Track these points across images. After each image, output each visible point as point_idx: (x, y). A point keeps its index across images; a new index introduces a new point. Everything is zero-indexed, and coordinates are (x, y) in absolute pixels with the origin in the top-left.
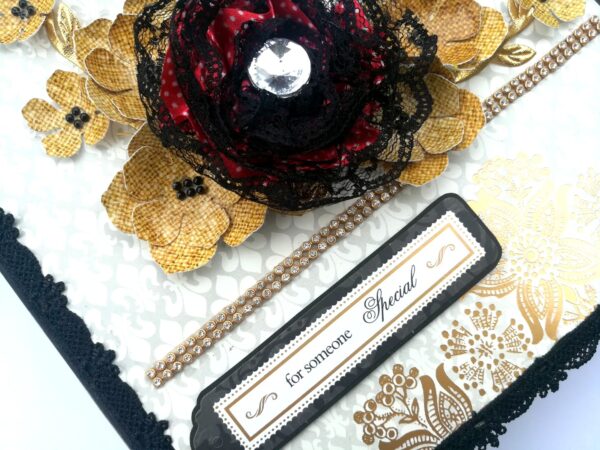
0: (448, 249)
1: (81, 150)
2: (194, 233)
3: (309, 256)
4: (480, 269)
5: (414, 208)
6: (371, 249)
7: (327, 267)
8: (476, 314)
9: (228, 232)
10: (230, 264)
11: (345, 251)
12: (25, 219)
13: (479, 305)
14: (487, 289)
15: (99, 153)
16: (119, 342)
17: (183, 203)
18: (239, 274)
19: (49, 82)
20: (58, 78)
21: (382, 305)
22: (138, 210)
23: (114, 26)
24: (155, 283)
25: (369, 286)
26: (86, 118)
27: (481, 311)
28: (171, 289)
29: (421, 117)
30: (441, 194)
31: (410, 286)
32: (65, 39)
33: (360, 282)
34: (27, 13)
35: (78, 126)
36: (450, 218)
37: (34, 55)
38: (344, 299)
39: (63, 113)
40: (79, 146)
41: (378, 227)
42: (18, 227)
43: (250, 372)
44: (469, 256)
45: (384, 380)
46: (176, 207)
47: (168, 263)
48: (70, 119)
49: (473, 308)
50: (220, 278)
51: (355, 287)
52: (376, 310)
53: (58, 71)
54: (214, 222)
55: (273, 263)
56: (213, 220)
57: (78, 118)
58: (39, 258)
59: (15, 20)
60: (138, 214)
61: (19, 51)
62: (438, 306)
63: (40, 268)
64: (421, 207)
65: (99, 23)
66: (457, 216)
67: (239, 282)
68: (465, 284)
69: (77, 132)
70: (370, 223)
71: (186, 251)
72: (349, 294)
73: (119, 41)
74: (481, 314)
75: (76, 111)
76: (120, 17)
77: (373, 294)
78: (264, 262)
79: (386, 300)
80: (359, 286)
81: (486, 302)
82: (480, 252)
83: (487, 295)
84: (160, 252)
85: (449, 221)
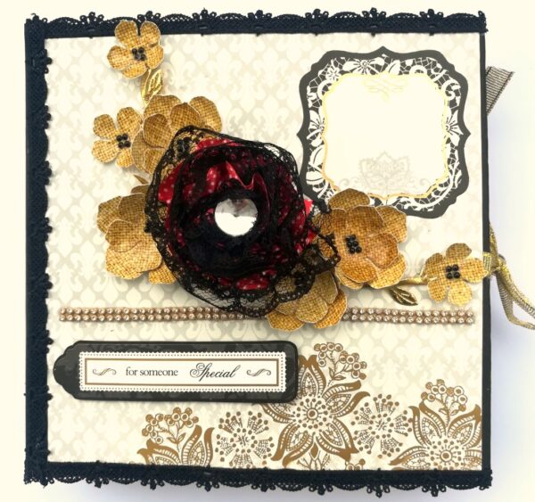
0: (266, 372)
1: (112, 162)
2: (138, 255)
3: (197, 315)
4: (274, 397)
5: (268, 335)
6: (227, 338)
7: (195, 329)
8: (254, 418)
9: (155, 270)
10: (144, 287)
11: (212, 328)
12: (57, 177)
13: (260, 415)
14: (271, 410)
15: (121, 171)
16: (58, 281)
17: (145, 234)
18: (145, 296)
19: (122, 110)
20: (128, 112)
21: (206, 372)
22: (117, 222)
23: (180, 106)
24: (99, 266)
25: (208, 357)
26: (128, 145)
27: (258, 419)
28: (105, 276)
29: (291, 296)
30: (291, 339)
31: (229, 375)
32: (149, 90)
33: (204, 352)
34: (140, 58)
35: (121, 146)
36: (282, 356)
37: (126, 85)
38: (189, 353)
39: (118, 132)
40: (112, 159)
41: (240, 329)
42: (50, 179)
43: (111, 351)
44: (274, 385)
45: (177, 410)
46: (140, 233)
47: (111, 263)
48: (119, 139)
49: (255, 414)
50: (134, 290)
51: (200, 352)
52: (201, 372)
53: (131, 108)
54: (152, 258)
55: (167, 304)
56: (153, 257)
57: (123, 141)
58: (49, 205)
59: (131, 56)
60: (115, 225)
61: (120, 75)
62: (235, 397)
63: (46, 210)
64: (272, 338)
65: (172, 98)
66: (286, 358)
67: (141, 300)
68: (260, 398)
69: (117, 149)
70: (238, 324)
71: (126, 263)
72: (193, 353)
73: (177, 115)
74: (257, 421)
75: (125, 137)
76: (185, 104)
77: (206, 363)
78: (163, 300)
79: (210, 371)
80: (202, 353)
81: (265, 417)
82: (282, 388)
83: (268, 414)
84: (113, 253)
85: (279, 358)
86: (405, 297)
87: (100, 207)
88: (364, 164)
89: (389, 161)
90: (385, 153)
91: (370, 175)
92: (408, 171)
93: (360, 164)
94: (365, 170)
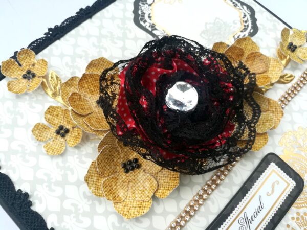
0: (276, 184)
1: (66, 150)
2: (137, 192)
4: (295, 193)
5: (253, 163)
6: (236, 189)
7: (213, 203)
8: (298, 219)
9: (157, 190)
10: (159, 209)
11: (222, 192)
12: (35, 193)
13: (298, 213)
14: (300, 204)
15: (76, 151)
17: (128, 175)
18: (165, 214)
19: (46, 113)
20: (51, 110)
21: (248, 221)
22: (104, 182)
23: (81, 80)
25: (239, 211)
26: (67, 131)
27: (300, 217)
28: (127, 227)
30: (266, 153)
31: (261, 208)
32: (53, 89)
33: (234, 209)
34: (31, 76)
35: (63, 136)
36: (273, 166)
37: (35, 99)
38: (227, 220)
39: (54, 129)
40: (64, 148)
41: (236, 176)
42: (31, 200)
44: (288, 186)
46: (124, 178)
47: (125, 212)
48: (58, 133)
49: (295, 216)
50: (155, 218)
51: (232, 212)
52: (245, 224)
53: (51, 107)
54: (147, 185)
55: (183, 205)
56: (146, 183)
57: (62, 132)
59: (24, 81)
60: (105, 185)
61: (27, 97)
62: (277, 218)
64: (256, 162)
65: (73, 79)
66: (276, 165)
67: (165, 219)
68: (289, 203)
69: (62, 140)
70: (232, 174)
71: (134, 204)
72: (229, 218)
73: (83, 88)
74: (301, 219)
75: (61, 128)
76: (84, 75)
77: (242, 215)
78: (178, 205)
79: (249, 218)
80: (234, 212)
81: (302, 211)
82: (292, 184)
83: (301, 207)
84: (120, 206)
85: (273, 168)
86: (288, 77)
87: (86, 181)
88: (203, 35)
89: (212, 25)
90: (206, 24)
91: (211, 37)
92: (224, 23)
93: (201, 36)
94: (207, 38)
